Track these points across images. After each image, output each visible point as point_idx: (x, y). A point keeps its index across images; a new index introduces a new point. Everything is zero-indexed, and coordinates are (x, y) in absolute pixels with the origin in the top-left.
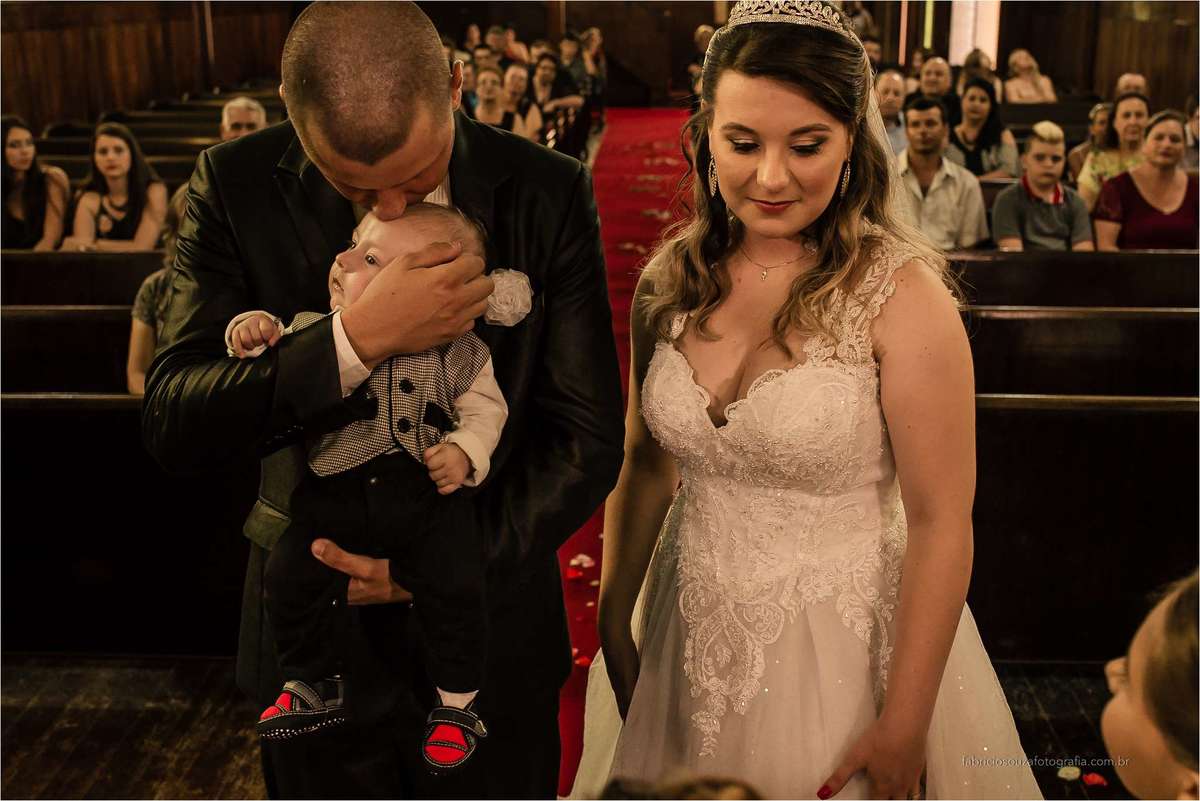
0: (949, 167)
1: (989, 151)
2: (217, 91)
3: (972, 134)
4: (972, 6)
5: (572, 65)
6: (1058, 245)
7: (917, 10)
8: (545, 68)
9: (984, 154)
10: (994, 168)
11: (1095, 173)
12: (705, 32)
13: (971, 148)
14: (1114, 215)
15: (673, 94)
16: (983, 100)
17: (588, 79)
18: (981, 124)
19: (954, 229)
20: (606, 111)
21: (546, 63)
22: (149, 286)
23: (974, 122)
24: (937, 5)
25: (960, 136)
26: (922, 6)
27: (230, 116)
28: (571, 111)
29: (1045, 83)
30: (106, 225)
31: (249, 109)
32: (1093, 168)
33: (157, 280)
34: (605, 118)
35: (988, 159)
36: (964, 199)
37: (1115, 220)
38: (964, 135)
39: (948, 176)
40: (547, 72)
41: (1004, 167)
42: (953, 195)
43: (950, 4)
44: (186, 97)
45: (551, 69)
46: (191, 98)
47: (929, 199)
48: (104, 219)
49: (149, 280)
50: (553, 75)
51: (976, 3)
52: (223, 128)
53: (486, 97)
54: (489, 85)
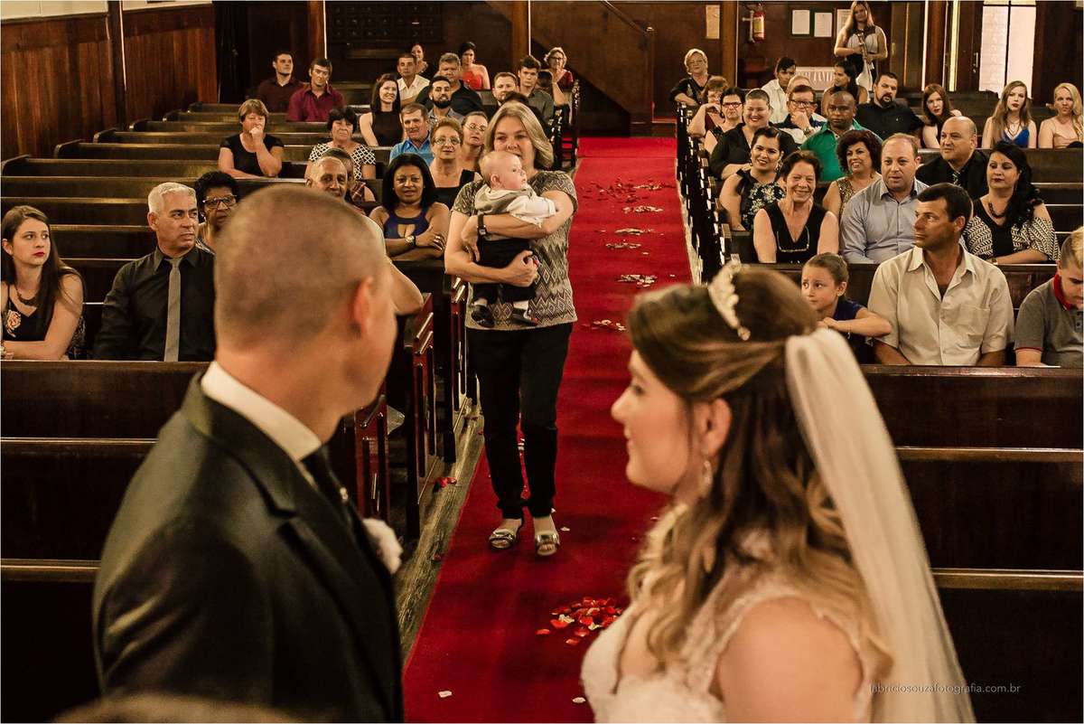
0: (970, 261)
1: (1020, 226)
2: (132, 126)
3: (1000, 206)
5: (533, 96)
9: (1014, 229)
10: (1025, 246)
13: (999, 222)
15: (656, 121)
18: (1010, 193)
19: (979, 332)
25: (986, 207)
30: (14, 321)
36: (989, 297)
38: (991, 206)
39: (968, 272)
42: (976, 290)
47: (947, 299)
48: (11, 314)
53: (444, 156)
54: (448, 143)
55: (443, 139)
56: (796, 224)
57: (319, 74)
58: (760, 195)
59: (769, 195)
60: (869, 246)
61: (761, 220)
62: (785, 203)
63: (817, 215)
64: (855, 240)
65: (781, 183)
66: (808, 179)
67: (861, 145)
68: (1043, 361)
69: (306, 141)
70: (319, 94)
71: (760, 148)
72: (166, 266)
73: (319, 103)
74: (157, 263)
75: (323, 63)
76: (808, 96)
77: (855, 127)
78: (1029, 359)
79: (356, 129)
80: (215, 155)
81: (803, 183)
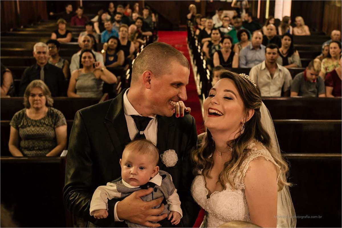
0: (279, 67)
2: (22, 27)
3: (285, 51)
4: (282, 2)
5: (147, 18)
6: (314, 96)
7: (263, 4)
8: (138, 22)
10: (292, 63)
11: (324, 67)
12: (193, 7)
13: (285, 56)
14: (331, 84)
15: (180, 26)
16: (289, 40)
17: (153, 23)
20: (158, 32)
21: (139, 20)
22: (16, 116)
23: (286, 48)
24: (270, 2)
26: (265, 2)
27: (37, 49)
28: (148, 37)
29: (306, 28)
31: (44, 47)
32: (324, 65)
33: (19, 114)
34: (158, 35)
35: (290, 59)
37: (332, 86)
38: (282, 52)
39: (280, 70)
40: (139, 24)
41: (295, 63)
43: (274, 1)
44: (11, 30)
45: (141, 23)
46: (13, 31)
49: (17, 114)
50: (141, 25)
51: (284, 2)
52: (34, 53)
53: (123, 36)
54: (124, 32)
55: (123, 31)
56: (226, 57)
57: (79, 11)
58: (214, 48)
59: (217, 48)
60: (247, 63)
61: (216, 56)
62: (223, 50)
63: (232, 54)
64: (243, 61)
65: (221, 44)
66: (229, 43)
67: (244, 33)
68: (298, 95)
69: (77, 31)
70: (80, 17)
71: (214, 34)
72: (39, 69)
73: (80, 20)
74: (37, 67)
75: (81, 8)
76: (228, 19)
77: (242, 28)
78: (294, 95)
79: (93, 27)
80: (50, 35)
81: (227, 45)
